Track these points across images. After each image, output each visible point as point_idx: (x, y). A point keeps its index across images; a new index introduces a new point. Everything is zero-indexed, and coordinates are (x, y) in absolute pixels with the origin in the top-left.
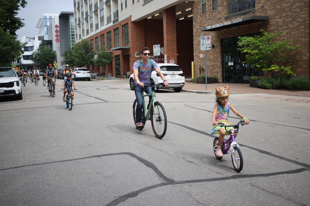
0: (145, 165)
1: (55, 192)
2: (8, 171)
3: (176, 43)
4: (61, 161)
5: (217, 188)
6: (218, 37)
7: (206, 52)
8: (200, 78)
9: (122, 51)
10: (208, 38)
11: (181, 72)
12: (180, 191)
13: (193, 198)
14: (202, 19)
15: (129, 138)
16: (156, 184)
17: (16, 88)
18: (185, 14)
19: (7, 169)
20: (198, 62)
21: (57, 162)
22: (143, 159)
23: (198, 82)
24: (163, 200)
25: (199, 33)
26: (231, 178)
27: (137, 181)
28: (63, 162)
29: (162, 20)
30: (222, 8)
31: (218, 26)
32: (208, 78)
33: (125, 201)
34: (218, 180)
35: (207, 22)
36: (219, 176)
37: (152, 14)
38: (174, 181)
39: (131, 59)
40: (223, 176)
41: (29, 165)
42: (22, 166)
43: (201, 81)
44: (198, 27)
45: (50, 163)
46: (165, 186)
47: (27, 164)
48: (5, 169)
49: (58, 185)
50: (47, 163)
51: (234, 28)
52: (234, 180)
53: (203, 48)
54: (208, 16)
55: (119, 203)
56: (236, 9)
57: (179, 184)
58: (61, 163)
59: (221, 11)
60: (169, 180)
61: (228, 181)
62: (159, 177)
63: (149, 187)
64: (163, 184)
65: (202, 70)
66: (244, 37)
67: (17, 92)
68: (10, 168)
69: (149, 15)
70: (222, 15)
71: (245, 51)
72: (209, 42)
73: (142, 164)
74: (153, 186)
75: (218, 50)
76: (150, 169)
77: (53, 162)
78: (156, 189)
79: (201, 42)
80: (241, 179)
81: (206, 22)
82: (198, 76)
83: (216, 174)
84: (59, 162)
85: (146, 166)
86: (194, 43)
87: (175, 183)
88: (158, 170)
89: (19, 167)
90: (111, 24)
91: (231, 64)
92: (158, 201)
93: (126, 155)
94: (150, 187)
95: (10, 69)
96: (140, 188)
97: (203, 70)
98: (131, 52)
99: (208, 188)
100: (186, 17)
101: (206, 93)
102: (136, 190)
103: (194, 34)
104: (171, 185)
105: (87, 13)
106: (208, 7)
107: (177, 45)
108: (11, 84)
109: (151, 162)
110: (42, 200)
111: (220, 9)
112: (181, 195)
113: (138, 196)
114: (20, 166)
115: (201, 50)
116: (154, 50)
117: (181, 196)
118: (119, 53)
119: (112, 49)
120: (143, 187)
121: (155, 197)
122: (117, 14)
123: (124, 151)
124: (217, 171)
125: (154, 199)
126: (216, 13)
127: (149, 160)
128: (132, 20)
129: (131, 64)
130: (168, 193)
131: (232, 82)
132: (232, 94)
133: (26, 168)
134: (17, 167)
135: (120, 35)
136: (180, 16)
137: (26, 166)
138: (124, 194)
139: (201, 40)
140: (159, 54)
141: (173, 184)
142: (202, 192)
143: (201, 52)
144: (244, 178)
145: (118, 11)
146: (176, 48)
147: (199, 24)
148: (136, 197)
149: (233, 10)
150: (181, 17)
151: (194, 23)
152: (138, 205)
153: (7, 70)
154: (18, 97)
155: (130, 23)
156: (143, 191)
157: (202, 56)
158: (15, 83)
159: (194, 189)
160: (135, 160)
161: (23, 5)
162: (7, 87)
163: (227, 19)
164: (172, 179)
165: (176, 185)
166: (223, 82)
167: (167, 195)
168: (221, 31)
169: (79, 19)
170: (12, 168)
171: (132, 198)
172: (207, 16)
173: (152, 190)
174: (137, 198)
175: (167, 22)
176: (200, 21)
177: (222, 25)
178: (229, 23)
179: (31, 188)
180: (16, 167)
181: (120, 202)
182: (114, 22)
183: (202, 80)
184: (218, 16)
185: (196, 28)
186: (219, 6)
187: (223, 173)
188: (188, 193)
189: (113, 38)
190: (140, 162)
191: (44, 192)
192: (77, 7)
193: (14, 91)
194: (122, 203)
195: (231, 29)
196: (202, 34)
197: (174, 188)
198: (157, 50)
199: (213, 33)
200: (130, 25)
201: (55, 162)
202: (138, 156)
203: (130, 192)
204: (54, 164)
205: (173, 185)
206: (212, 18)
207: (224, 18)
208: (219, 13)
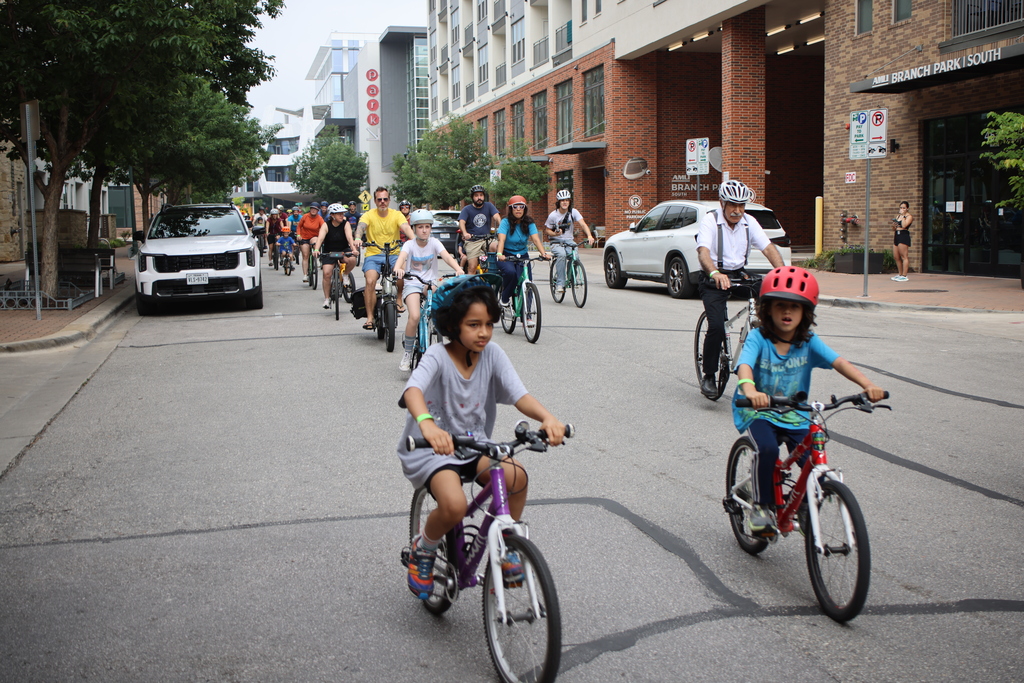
0: (657, 545)
1: (366, 615)
2: (221, 535)
3: (763, 133)
4: (385, 515)
5: (906, 641)
6: (911, 114)
7: (868, 165)
8: (844, 255)
9: (580, 158)
10: (878, 117)
11: (780, 232)
12: (778, 642)
13: (823, 670)
14: (856, 51)
15: (604, 451)
16: (697, 610)
17: (244, 272)
18: (798, 34)
19: (220, 529)
20: (837, 199)
21: (372, 516)
22: (650, 523)
23: (835, 268)
24: (721, 666)
25: (844, 100)
26: (958, 610)
27: (633, 598)
28: (392, 519)
29: (719, 55)
30: (930, 11)
31: (915, 74)
32: (872, 255)
33: (593, 663)
34: (912, 614)
35: (874, 61)
36: (915, 599)
37: (685, 35)
38: (756, 606)
39: (609, 184)
40: (930, 601)
41: (287, 523)
42: (263, 525)
43: (850, 263)
44: (841, 79)
45: (352, 518)
46: (727, 619)
47: (279, 518)
48: (213, 530)
49: (377, 594)
50: (340, 519)
51: (972, 81)
52: (968, 616)
53: (857, 153)
54: (879, 40)
55: (574, 666)
56: (980, 14)
57: (773, 618)
58: (385, 520)
59: (927, 22)
60: (740, 598)
61: (946, 619)
62: (704, 588)
63: (670, 621)
64: (719, 614)
65: (850, 225)
66: (1007, 114)
67: (248, 286)
68: (227, 528)
69: (672, 38)
70: (930, 36)
71: (1008, 163)
72: (882, 131)
73: (649, 540)
74: (685, 617)
75: (911, 157)
76: (677, 558)
77: (360, 517)
78: (697, 628)
79: (854, 131)
80: (993, 615)
81: (870, 62)
82: (838, 246)
83: (903, 590)
84: (378, 516)
85: (661, 548)
86: (827, 132)
87: (761, 611)
88: (702, 565)
89: (257, 525)
90: (548, 67)
91: (954, 207)
92: (703, 668)
93: (594, 507)
94: (675, 619)
95: (226, 211)
96: (641, 622)
97: (855, 225)
98: (610, 161)
99: (874, 637)
100: (800, 45)
101: (862, 305)
102: (630, 627)
103: (827, 102)
104: (747, 619)
105: (469, 31)
106: (881, 10)
107: (767, 141)
108: (229, 260)
109: (677, 534)
110: (326, 638)
111: (921, 15)
112: (780, 654)
113: (637, 647)
114: (258, 521)
115: (852, 157)
116: (690, 155)
117: (782, 659)
118: (570, 162)
119: (548, 150)
120: (652, 620)
121: (693, 656)
122: (567, 34)
123: (585, 493)
124: (906, 581)
125: (687, 661)
126: (909, 31)
127: (670, 530)
128: (618, 55)
129: (609, 201)
130: (736, 645)
131: (957, 271)
132: (959, 311)
133: (276, 531)
134: (250, 526)
135: (577, 104)
136: (781, 40)
137: (276, 524)
138: (588, 639)
139: (854, 124)
140: (706, 171)
141: (753, 616)
142: (853, 651)
143: (851, 165)
144: (1005, 614)
145: (570, 24)
146: (762, 149)
147: (846, 69)
148: (628, 651)
149: (970, 22)
150: (785, 44)
151: (827, 66)
152: (635, 677)
153: (218, 212)
154: (251, 301)
155: (608, 65)
156: (652, 633)
157: (851, 178)
158: (243, 257)
159: (826, 640)
160: (625, 526)
161: (271, 10)
162: (217, 268)
163: (944, 50)
164: (750, 600)
165: (764, 619)
166: (925, 270)
167: (735, 650)
168: (925, 92)
169: (444, 51)
170: (234, 527)
171: (614, 655)
172: (877, 40)
173: (682, 629)
174: (631, 655)
175: (735, 63)
176: (848, 57)
177: (927, 71)
178: (952, 64)
179: (293, 597)
180: (245, 526)
181: (575, 664)
182: (557, 60)
183: (850, 260)
184: (916, 42)
185: (836, 81)
186: (921, 6)
187: (928, 588)
188: (804, 650)
189: (551, 115)
190: (641, 534)
191: (333, 612)
192: (438, 10)
193: (237, 282)
194: (581, 667)
195: (960, 85)
196: (854, 103)
197: (755, 629)
198: (698, 156)
199: (893, 101)
200: (609, 72)
201: (367, 517)
202: (633, 511)
203: (608, 633)
204: (362, 521)
205: (754, 620)
206: (893, 46)
207: (935, 48)
208: (920, 30)
